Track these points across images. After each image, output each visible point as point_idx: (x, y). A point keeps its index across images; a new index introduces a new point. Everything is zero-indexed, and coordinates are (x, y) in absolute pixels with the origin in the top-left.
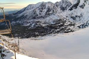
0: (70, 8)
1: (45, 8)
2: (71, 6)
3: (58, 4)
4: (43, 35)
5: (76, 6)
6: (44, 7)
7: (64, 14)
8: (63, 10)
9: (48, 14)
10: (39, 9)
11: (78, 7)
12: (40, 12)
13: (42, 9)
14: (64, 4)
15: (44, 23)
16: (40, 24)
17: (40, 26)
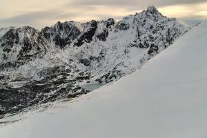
0: (76, 41)
1: (17, 43)
2: (79, 37)
3: (48, 32)
5: (89, 36)
6: (15, 40)
7: (64, 54)
8: (61, 46)
9: (24, 56)
10: (3, 45)
11: (93, 38)
12: (6, 53)
13: (11, 44)
14: (62, 33)
15: (15, 81)
16: (6, 84)
17: (7, 87)
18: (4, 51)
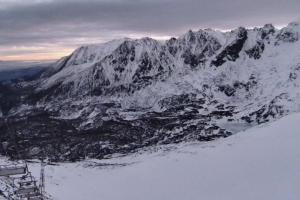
0: (214, 58)
1: (132, 59)
2: (219, 52)
3: (175, 45)
4: (128, 151)
5: (234, 51)
6: (130, 56)
7: (196, 77)
8: (192, 65)
9: (143, 78)
10: (114, 62)
11: (241, 54)
12: (118, 73)
13: (124, 60)
14: (194, 46)
15: (129, 110)
16: (116, 113)
17: (118, 118)
18: (116, 69)
